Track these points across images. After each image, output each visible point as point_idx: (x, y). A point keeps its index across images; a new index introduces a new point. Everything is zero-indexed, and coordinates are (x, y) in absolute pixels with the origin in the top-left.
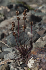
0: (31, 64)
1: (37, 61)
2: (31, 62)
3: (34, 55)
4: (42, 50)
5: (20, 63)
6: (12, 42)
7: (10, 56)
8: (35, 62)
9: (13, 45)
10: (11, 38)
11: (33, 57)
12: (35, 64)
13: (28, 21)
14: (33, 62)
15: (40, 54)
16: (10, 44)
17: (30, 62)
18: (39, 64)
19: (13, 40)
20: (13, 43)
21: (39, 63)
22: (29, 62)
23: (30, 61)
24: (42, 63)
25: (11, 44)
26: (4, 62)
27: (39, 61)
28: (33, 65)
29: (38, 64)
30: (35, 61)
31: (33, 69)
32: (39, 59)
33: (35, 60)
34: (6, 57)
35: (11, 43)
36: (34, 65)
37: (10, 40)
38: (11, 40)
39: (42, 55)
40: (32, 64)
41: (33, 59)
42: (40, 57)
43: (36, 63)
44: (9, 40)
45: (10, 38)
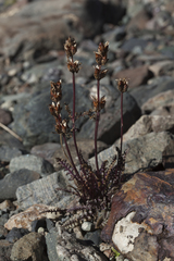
0: (127, 240)
1: (150, 231)
2: (127, 233)
3: (136, 204)
4: (163, 185)
5: (80, 225)
6: (34, 125)
7: (39, 194)
8: (143, 234)
9: (38, 136)
10: (32, 113)
11: (132, 214)
12: (143, 242)
13: (75, 24)
14: (136, 234)
15: (161, 205)
16: (26, 133)
17: (121, 231)
18: (158, 241)
19: (40, 120)
20: (39, 131)
21: (159, 239)
22: (117, 229)
23: (122, 227)
24: (169, 239)
25: (30, 134)
26: (19, 219)
27: (158, 231)
28: (136, 242)
29: (153, 243)
30: (141, 230)
31: (137, 257)
32: (157, 225)
33: (141, 226)
34: (24, 198)
35: (32, 131)
36: (139, 245)
37: (26, 120)
38: (32, 121)
39: (166, 209)
40: (132, 240)
41: (133, 220)
42: (160, 217)
43: (146, 238)
44: (24, 118)
45: (28, 111)
